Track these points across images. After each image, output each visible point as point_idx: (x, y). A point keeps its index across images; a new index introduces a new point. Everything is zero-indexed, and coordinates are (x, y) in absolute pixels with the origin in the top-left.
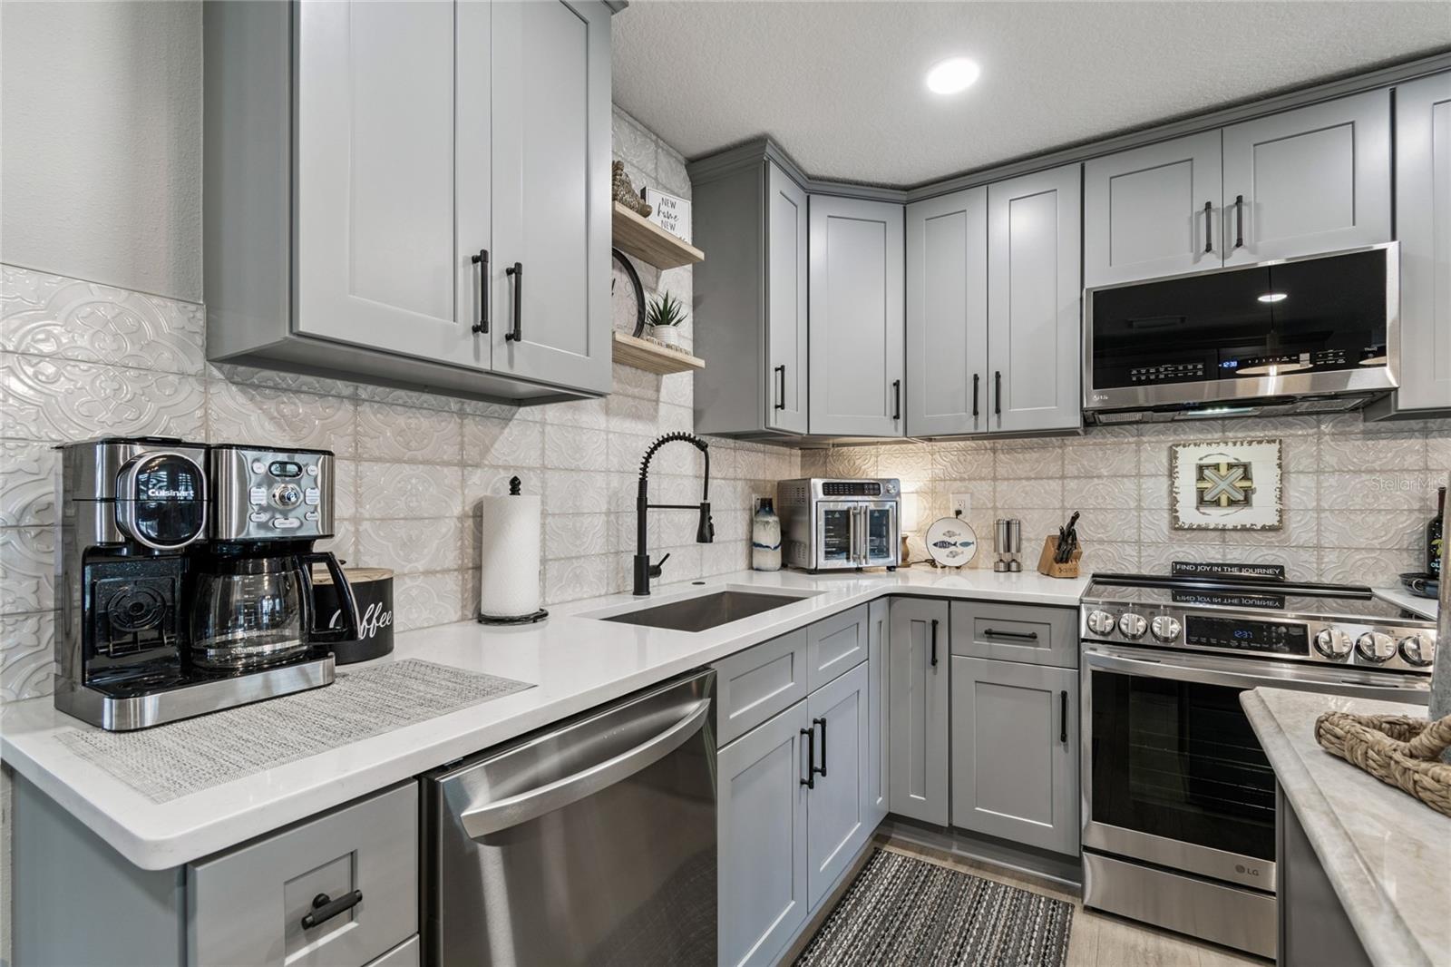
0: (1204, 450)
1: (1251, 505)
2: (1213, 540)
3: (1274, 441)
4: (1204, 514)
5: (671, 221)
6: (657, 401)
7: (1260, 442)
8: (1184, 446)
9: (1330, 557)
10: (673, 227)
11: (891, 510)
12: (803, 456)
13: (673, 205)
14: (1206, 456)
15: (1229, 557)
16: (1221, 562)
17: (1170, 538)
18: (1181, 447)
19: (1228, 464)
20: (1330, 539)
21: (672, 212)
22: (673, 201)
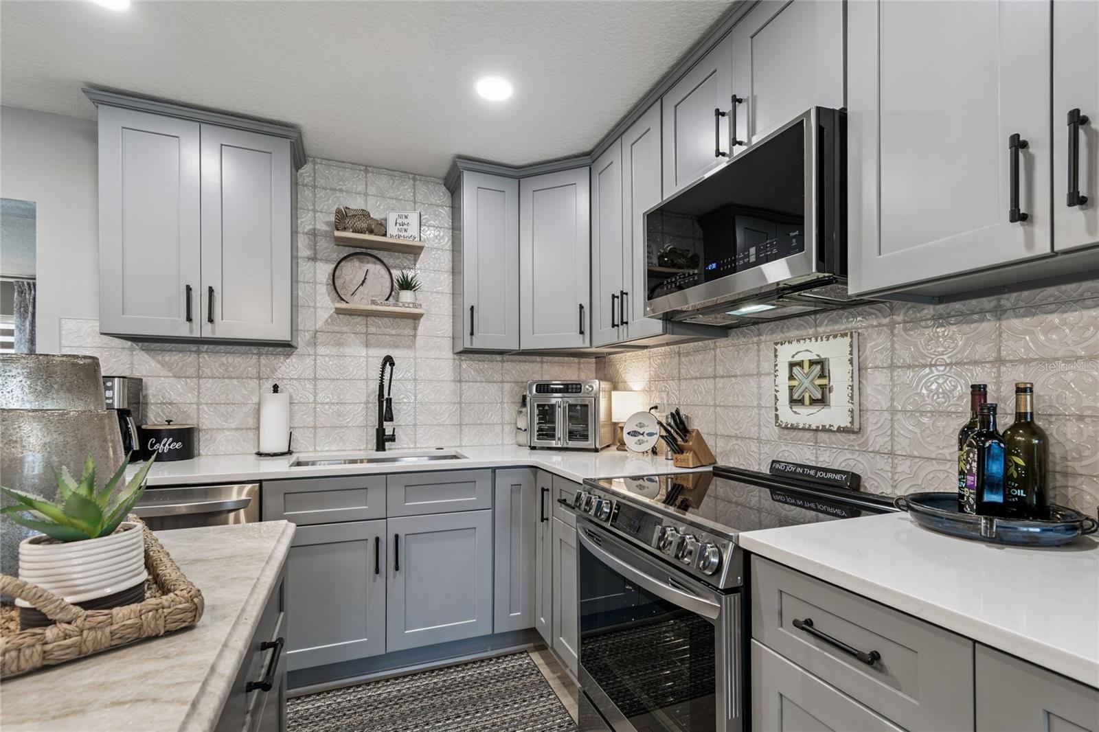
0: (795, 347)
1: (829, 405)
2: (808, 440)
3: (846, 335)
4: (795, 412)
5: (405, 227)
6: (415, 336)
7: (835, 336)
8: (782, 344)
9: (904, 466)
10: (406, 231)
11: (589, 405)
12: (596, 363)
13: (406, 217)
14: (797, 354)
15: (821, 459)
16: (814, 464)
17: (779, 436)
18: (779, 345)
19: (810, 360)
20: (902, 446)
21: (406, 221)
22: (406, 214)
